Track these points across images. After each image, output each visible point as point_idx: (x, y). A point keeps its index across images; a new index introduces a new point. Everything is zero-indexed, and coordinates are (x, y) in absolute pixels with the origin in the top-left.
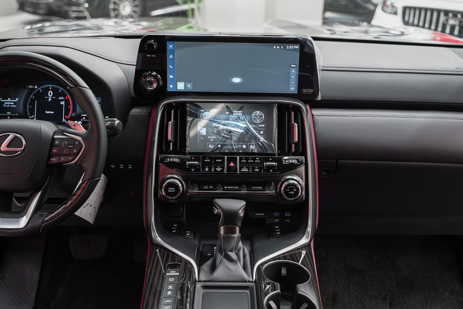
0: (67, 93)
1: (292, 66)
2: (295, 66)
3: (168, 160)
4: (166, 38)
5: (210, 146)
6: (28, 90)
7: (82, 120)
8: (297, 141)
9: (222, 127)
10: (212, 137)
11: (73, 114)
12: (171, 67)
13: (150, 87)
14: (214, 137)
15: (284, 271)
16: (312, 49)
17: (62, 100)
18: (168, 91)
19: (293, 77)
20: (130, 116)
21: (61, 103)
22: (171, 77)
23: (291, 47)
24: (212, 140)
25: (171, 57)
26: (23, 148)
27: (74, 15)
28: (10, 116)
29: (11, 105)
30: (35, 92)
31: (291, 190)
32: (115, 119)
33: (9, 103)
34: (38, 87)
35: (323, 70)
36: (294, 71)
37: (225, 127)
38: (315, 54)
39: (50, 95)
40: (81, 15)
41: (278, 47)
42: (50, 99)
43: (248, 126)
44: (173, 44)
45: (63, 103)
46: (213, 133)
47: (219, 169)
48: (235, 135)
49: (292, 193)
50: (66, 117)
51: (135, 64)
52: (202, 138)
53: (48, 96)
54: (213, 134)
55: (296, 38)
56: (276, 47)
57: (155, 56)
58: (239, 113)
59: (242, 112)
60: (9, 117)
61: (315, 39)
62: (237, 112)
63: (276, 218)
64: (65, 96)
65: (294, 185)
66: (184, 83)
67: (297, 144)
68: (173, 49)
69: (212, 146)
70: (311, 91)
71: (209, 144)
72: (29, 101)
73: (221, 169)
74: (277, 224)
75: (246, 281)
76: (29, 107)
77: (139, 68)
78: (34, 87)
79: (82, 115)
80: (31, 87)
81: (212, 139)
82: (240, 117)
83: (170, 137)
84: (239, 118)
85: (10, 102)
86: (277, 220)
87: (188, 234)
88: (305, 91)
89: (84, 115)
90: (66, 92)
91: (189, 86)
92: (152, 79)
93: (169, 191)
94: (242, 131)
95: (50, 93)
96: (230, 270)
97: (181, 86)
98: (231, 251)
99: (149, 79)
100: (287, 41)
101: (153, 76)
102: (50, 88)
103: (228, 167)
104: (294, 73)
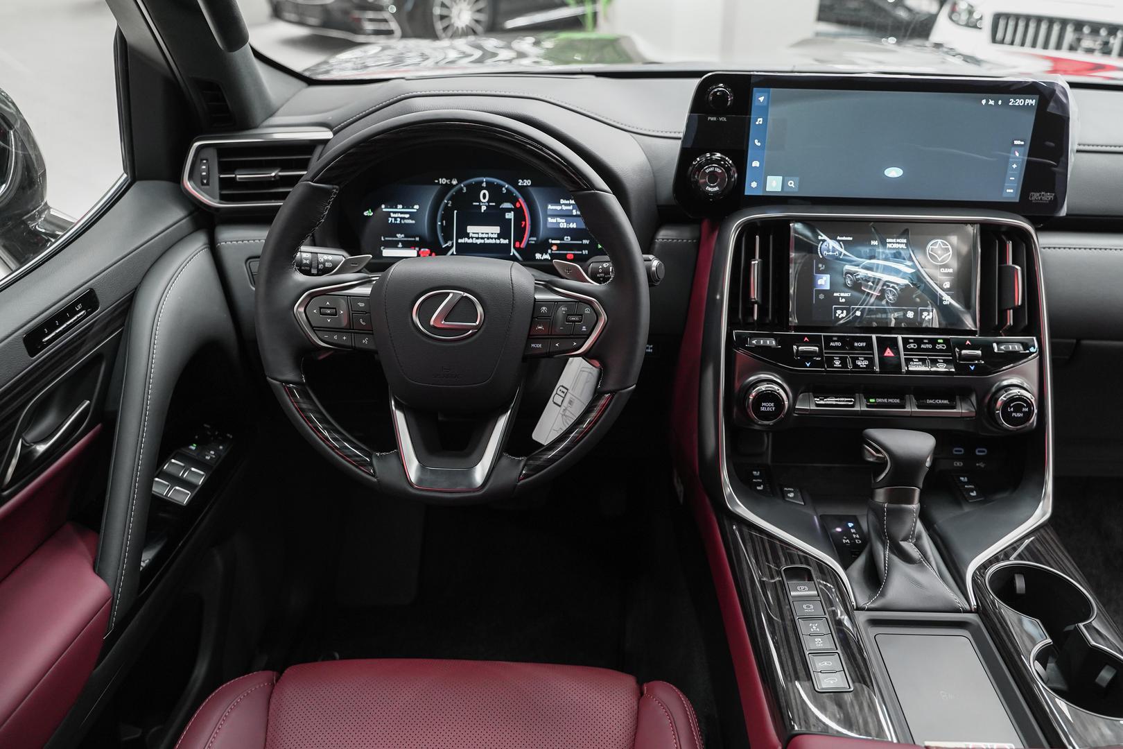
0: (519, 196)
1: (1016, 142)
2: (1023, 143)
3: (754, 342)
4: (753, 80)
5: (839, 312)
6: (439, 187)
7: (549, 251)
8: (1020, 304)
9: (862, 273)
10: (842, 295)
11: (531, 239)
12: (759, 144)
13: (711, 187)
14: (846, 295)
15: (1020, 583)
16: (1064, 108)
17: (509, 210)
18: (746, 194)
19: (1015, 166)
20: (657, 246)
21: (507, 217)
22: (756, 164)
23: (1020, 102)
24: (844, 300)
25: (760, 121)
26: (477, 323)
27: (369, 27)
28: (403, 242)
29: (404, 218)
30: (452, 192)
31: (1018, 409)
32: (651, 257)
33: (400, 215)
34: (459, 182)
35: (1078, 151)
36: (1017, 154)
37: (870, 274)
38: (1069, 118)
39: (484, 198)
40: (383, 27)
41: (991, 102)
42: (484, 208)
43: (918, 270)
44: (766, 94)
45: (510, 216)
46: (845, 285)
47: (862, 363)
48: (891, 291)
49: (1020, 415)
50: (517, 244)
51: (681, 135)
52: (822, 296)
53: (480, 201)
54: (844, 289)
55: (1034, 83)
56: (988, 101)
57: (725, 119)
58: (899, 243)
59: (905, 241)
60: (400, 245)
61: (1073, 85)
62: (894, 241)
63: (958, 458)
64: (514, 200)
65: (1021, 398)
66: (781, 177)
67: (1017, 310)
68: (765, 104)
69: (842, 313)
70: (1048, 196)
71: (836, 309)
72: (440, 212)
73: (866, 362)
74: (962, 471)
75: (957, 611)
76: (442, 223)
77: (689, 145)
78: (451, 182)
79: (550, 241)
80: (443, 181)
81: (842, 297)
82: (902, 251)
83: (755, 294)
84: (900, 254)
85: (402, 213)
86: (958, 464)
87: (791, 495)
88: (1035, 196)
89: (554, 242)
90: (516, 193)
91: (791, 184)
92: (717, 170)
93: (763, 409)
94: (906, 282)
95: (484, 195)
96: (917, 583)
97: (774, 185)
98: (905, 539)
99: (711, 169)
100: (1014, 88)
101: (717, 161)
102: (484, 185)
103: (882, 359)
104: (1018, 157)
